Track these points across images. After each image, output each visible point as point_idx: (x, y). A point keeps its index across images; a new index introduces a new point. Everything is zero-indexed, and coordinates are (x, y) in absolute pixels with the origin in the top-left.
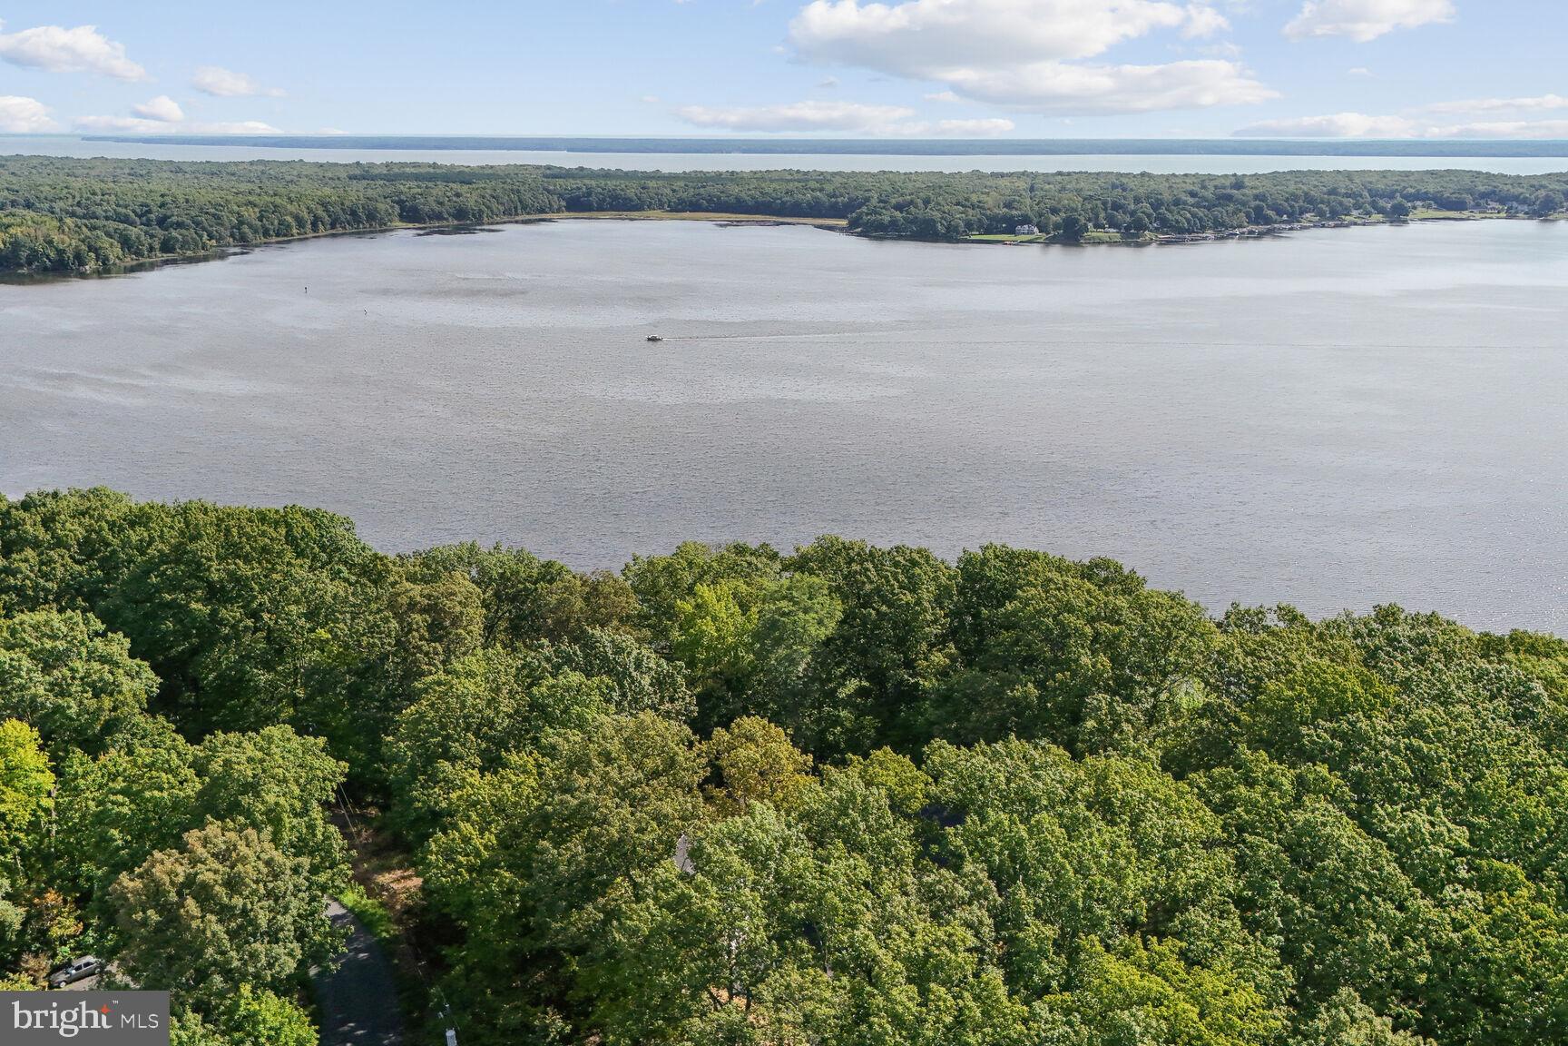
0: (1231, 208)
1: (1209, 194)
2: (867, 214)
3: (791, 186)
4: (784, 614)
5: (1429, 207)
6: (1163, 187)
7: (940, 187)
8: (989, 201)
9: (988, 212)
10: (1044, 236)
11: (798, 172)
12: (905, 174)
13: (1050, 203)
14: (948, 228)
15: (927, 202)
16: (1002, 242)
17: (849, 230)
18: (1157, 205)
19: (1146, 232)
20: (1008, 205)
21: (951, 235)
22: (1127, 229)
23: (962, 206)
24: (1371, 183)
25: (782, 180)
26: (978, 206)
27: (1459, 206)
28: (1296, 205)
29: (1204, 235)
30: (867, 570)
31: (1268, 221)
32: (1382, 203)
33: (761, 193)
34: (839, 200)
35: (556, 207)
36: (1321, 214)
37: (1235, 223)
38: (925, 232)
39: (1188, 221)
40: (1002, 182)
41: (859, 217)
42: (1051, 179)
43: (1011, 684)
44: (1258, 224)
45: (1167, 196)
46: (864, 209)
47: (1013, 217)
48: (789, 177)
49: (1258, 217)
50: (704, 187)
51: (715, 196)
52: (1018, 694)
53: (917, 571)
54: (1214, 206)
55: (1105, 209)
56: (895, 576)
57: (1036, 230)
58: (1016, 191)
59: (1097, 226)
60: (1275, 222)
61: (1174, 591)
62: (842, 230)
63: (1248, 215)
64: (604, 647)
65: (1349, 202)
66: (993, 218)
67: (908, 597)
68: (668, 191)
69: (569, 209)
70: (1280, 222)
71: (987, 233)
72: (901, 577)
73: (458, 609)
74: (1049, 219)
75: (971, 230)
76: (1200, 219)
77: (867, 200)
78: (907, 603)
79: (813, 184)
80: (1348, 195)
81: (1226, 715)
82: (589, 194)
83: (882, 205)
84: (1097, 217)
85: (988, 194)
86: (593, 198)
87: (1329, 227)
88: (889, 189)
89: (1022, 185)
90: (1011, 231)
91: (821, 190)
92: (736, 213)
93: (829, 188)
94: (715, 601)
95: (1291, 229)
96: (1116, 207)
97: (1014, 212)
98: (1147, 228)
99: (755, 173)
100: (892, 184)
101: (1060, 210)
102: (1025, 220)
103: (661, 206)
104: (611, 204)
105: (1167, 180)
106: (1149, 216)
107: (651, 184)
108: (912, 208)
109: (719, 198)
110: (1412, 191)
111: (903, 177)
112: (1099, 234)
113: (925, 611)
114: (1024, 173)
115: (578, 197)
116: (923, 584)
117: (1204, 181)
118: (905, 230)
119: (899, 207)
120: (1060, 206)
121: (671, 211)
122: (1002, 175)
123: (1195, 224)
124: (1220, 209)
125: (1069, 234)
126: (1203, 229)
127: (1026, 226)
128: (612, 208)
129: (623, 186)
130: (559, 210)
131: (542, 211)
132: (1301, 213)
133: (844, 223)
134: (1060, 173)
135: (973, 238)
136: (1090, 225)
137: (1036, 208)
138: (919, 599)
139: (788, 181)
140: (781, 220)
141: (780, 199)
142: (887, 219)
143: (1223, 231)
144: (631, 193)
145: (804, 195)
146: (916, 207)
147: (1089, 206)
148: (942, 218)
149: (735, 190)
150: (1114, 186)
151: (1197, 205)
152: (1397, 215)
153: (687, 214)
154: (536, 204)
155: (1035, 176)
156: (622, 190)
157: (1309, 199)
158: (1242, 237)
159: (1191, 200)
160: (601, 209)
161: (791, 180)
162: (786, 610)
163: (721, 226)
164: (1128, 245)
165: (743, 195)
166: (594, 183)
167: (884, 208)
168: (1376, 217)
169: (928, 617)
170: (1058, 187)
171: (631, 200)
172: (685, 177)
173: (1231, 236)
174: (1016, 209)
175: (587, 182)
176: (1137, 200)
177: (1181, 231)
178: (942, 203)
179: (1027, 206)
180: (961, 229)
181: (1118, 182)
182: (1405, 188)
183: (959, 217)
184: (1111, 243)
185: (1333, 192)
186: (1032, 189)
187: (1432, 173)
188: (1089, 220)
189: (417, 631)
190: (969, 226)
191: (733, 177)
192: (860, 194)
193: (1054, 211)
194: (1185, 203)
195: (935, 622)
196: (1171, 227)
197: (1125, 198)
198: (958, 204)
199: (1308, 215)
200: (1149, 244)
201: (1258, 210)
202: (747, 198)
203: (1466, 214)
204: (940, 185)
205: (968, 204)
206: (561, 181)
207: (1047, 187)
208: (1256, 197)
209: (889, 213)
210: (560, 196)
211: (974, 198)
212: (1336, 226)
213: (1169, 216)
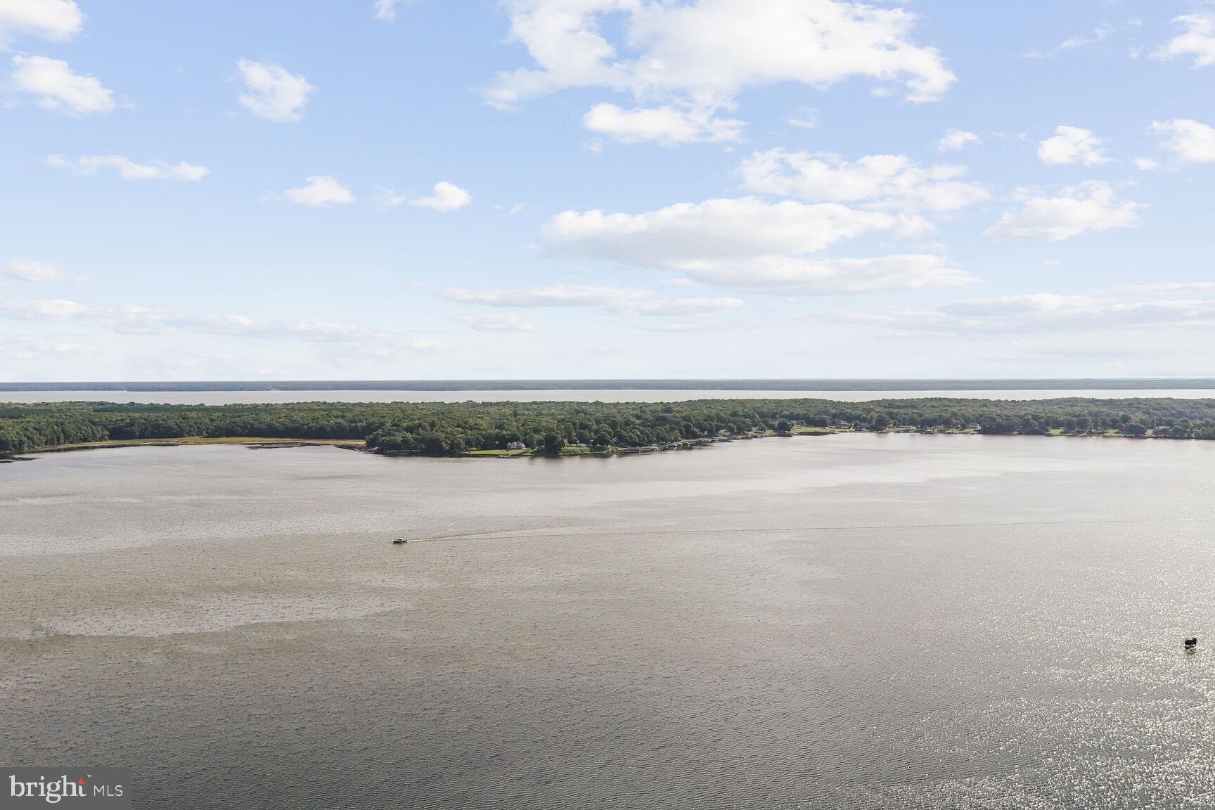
0: (667, 427)
1: (649, 416)
2: (382, 436)
3: (317, 414)
5: (802, 424)
6: (614, 411)
7: (443, 414)
8: (484, 424)
9: (484, 433)
10: (531, 450)
11: (325, 403)
12: (414, 404)
13: (532, 425)
14: (452, 445)
15: (432, 425)
16: (497, 456)
17: (367, 449)
18: (614, 425)
19: (609, 446)
20: (500, 427)
21: (454, 451)
22: (594, 443)
23: (463, 428)
24: (758, 408)
25: (310, 409)
26: (476, 427)
27: (822, 423)
28: (713, 424)
29: (652, 447)
31: (695, 436)
32: (770, 421)
33: (290, 420)
34: (359, 424)
35: (99, 436)
36: (731, 430)
37: (672, 438)
38: (433, 449)
39: (638, 436)
40: (491, 409)
41: (376, 438)
42: (529, 407)
44: (688, 438)
45: (619, 418)
46: (380, 431)
47: (504, 436)
48: (316, 407)
49: (688, 433)
50: (239, 416)
51: (249, 424)
54: (656, 425)
55: (575, 429)
57: (523, 445)
58: (504, 416)
59: (571, 442)
60: (700, 437)
62: (360, 449)
63: (681, 432)
65: (748, 421)
66: (487, 437)
68: (207, 421)
69: (112, 437)
70: (703, 437)
71: (483, 449)
74: (532, 437)
75: (472, 446)
76: (647, 435)
77: (382, 424)
79: (335, 413)
80: (745, 417)
82: (132, 425)
83: (395, 428)
84: (570, 435)
85: (482, 418)
86: (136, 428)
87: (738, 439)
88: (401, 415)
89: (508, 411)
90: (503, 446)
91: (343, 417)
92: (268, 437)
93: (349, 415)
95: (712, 442)
96: (583, 427)
97: (504, 432)
98: (609, 443)
99: (287, 404)
100: (403, 411)
101: (541, 430)
102: (514, 438)
103: (199, 433)
104: (152, 433)
105: (615, 407)
106: (609, 433)
107: (194, 414)
108: (420, 430)
109: (252, 425)
110: (786, 413)
111: (412, 406)
112: (572, 448)
114: (507, 403)
115: (121, 428)
117: (643, 407)
118: (415, 448)
119: (409, 430)
120: (540, 428)
121: (207, 437)
122: (491, 404)
123: (644, 439)
124: (660, 427)
125: (550, 449)
126: (650, 442)
127: (515, 443)
128: (154, 436)
129: (165, 417)
130: (102, 439)
131: (85, 440)
132: (718, 430)
133: (362, 443)
134: (535, 403)
135: (472, 453)
136: (566, 441)
137: (522, 428)
139: (314, 410)
140: (307, 442)
141: (307, 425)
142: (399, 439)
143: (665, 444)
144: (172, 423)
145: (328, 421)
146: (424, 429)
147: (563, 427)
148: (446, 438)
149: (267, 418)
150: (577, 412)
151: (643, 425)
152: (783, 430)
153: (224, 439)
154: (79, 434)
155: (516, 405)
156: (163, 420)
157: (720, 419)
158: (680, 448)
159: (638, 422)
160: (142, 436)
161: (317, 410)
163: (253, 448)
164: (596, 456)
165: (274, 422)
166: (137, 415)
167: (397, 430)
168: (769, 432)
170: (535, 413)
171: (171, 429)
172: (226, 408)
173: (671, 448)
174: (506, 430)
175: (131, 414)
176: (598, 422)
177: (634, 444)
178: (445, 425)
179: (513, 426)
180: (463, 447)
181: (579, 408)
182: (782, 411)
183: (460, 437)
184: (583, 455)
185: (734, 414)
186: (515, 414)
187: (796, 401)
188: (565, 437)
190: (469, 443)
191: (268, 408)
192: (376, 419)
193: (536, 431)
194: (633, 423)
196: (627, 441)
197: (589, 420)
198: (458, 426)
199: (722, 431)
200: (611, 455)
201: (687, 427)
202: (277, 425)
203: (827, 429)
204: (444, 411)
205: (468, 426)
206: (107, 414)
207: (527, 412)
208: (684, 418)
209: (401, 434)
210: (105, 426)
211: (471, 421)
212: (743, 438)
213: (624, 433)
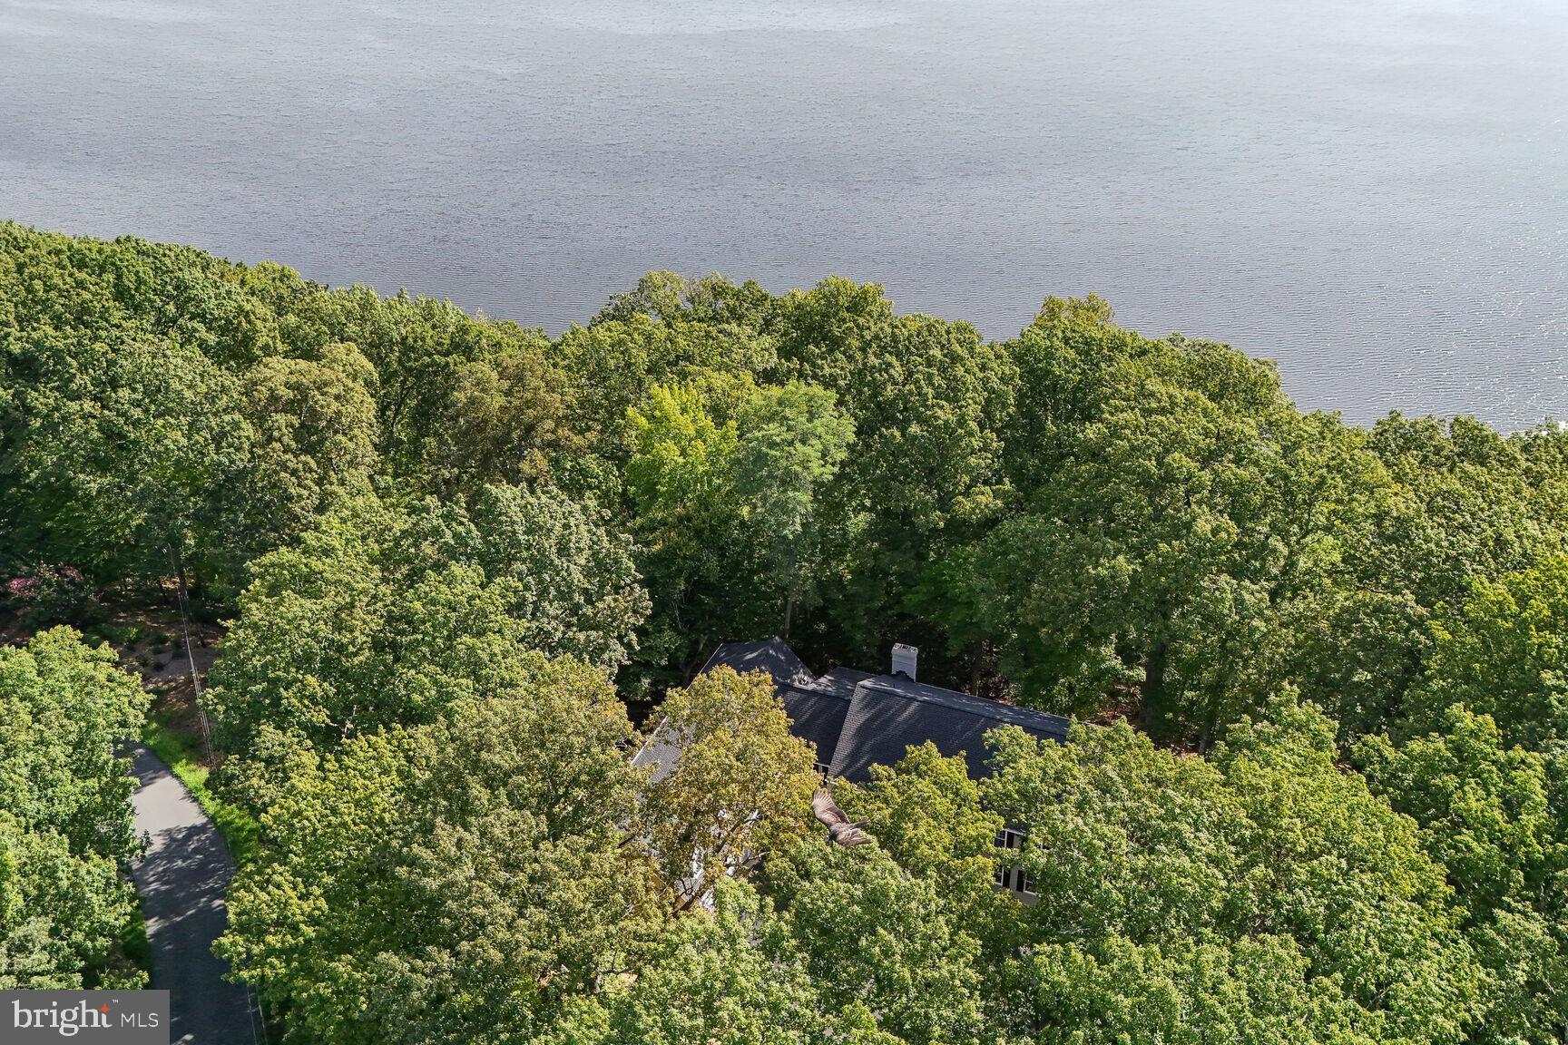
4: (772, 445)
30: (890, 365)
43: (1095, 557)
52: (1103, 572)
53: (960, 371)
56: (929, 378)
61: (1326, 412)
64: (513, 523)
67: (945, 414)
72: (937, 380)
73: (335, 406)
78: (946, 422)
81: (1408, 618)
94: (678, 413)
113: (971, 434)
116: (967, 390)
138: (963, 416)
162: (778, 440)
169: (975, 443)
189: (279, 440)
195: (985, 448)
